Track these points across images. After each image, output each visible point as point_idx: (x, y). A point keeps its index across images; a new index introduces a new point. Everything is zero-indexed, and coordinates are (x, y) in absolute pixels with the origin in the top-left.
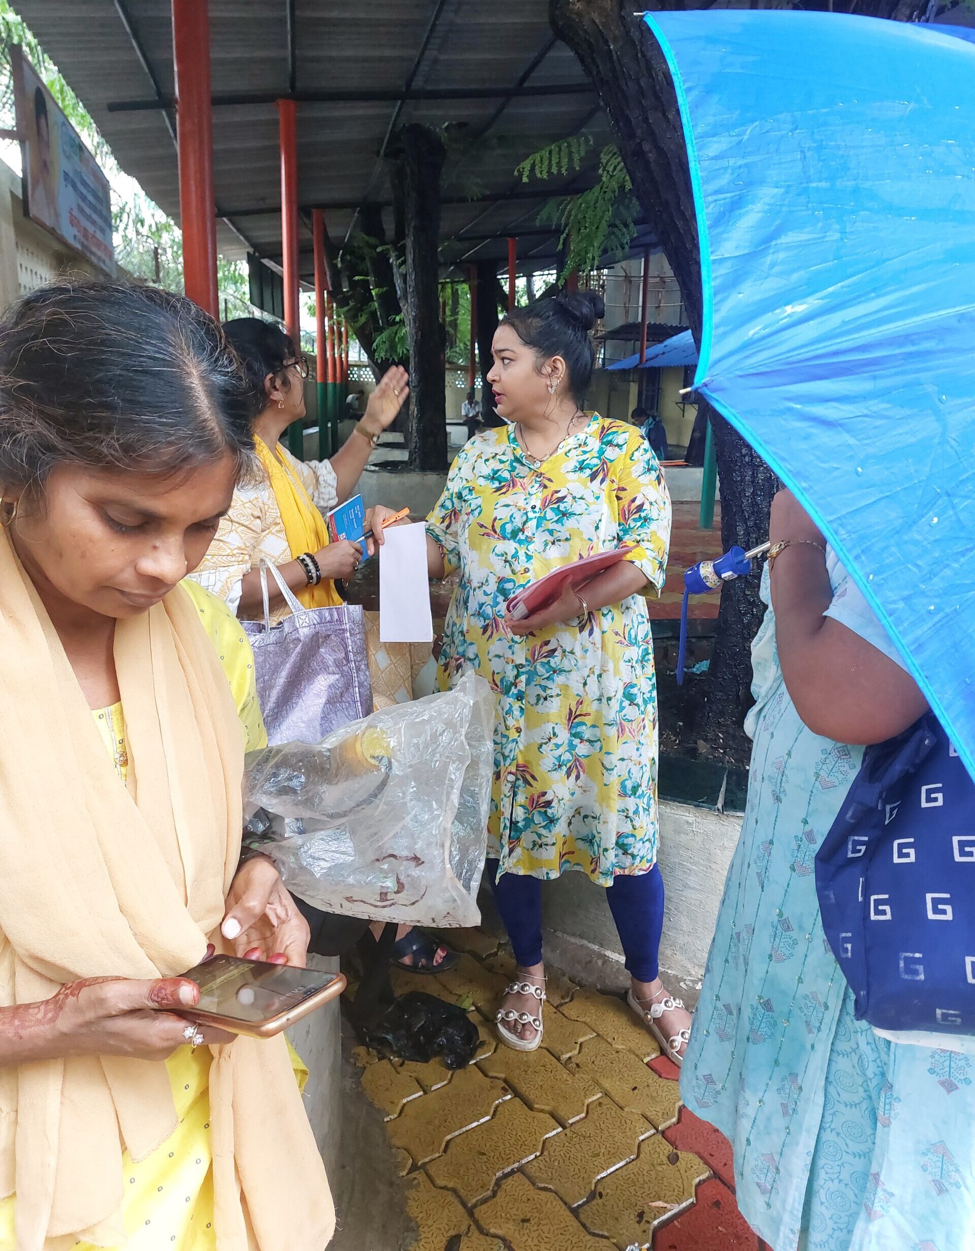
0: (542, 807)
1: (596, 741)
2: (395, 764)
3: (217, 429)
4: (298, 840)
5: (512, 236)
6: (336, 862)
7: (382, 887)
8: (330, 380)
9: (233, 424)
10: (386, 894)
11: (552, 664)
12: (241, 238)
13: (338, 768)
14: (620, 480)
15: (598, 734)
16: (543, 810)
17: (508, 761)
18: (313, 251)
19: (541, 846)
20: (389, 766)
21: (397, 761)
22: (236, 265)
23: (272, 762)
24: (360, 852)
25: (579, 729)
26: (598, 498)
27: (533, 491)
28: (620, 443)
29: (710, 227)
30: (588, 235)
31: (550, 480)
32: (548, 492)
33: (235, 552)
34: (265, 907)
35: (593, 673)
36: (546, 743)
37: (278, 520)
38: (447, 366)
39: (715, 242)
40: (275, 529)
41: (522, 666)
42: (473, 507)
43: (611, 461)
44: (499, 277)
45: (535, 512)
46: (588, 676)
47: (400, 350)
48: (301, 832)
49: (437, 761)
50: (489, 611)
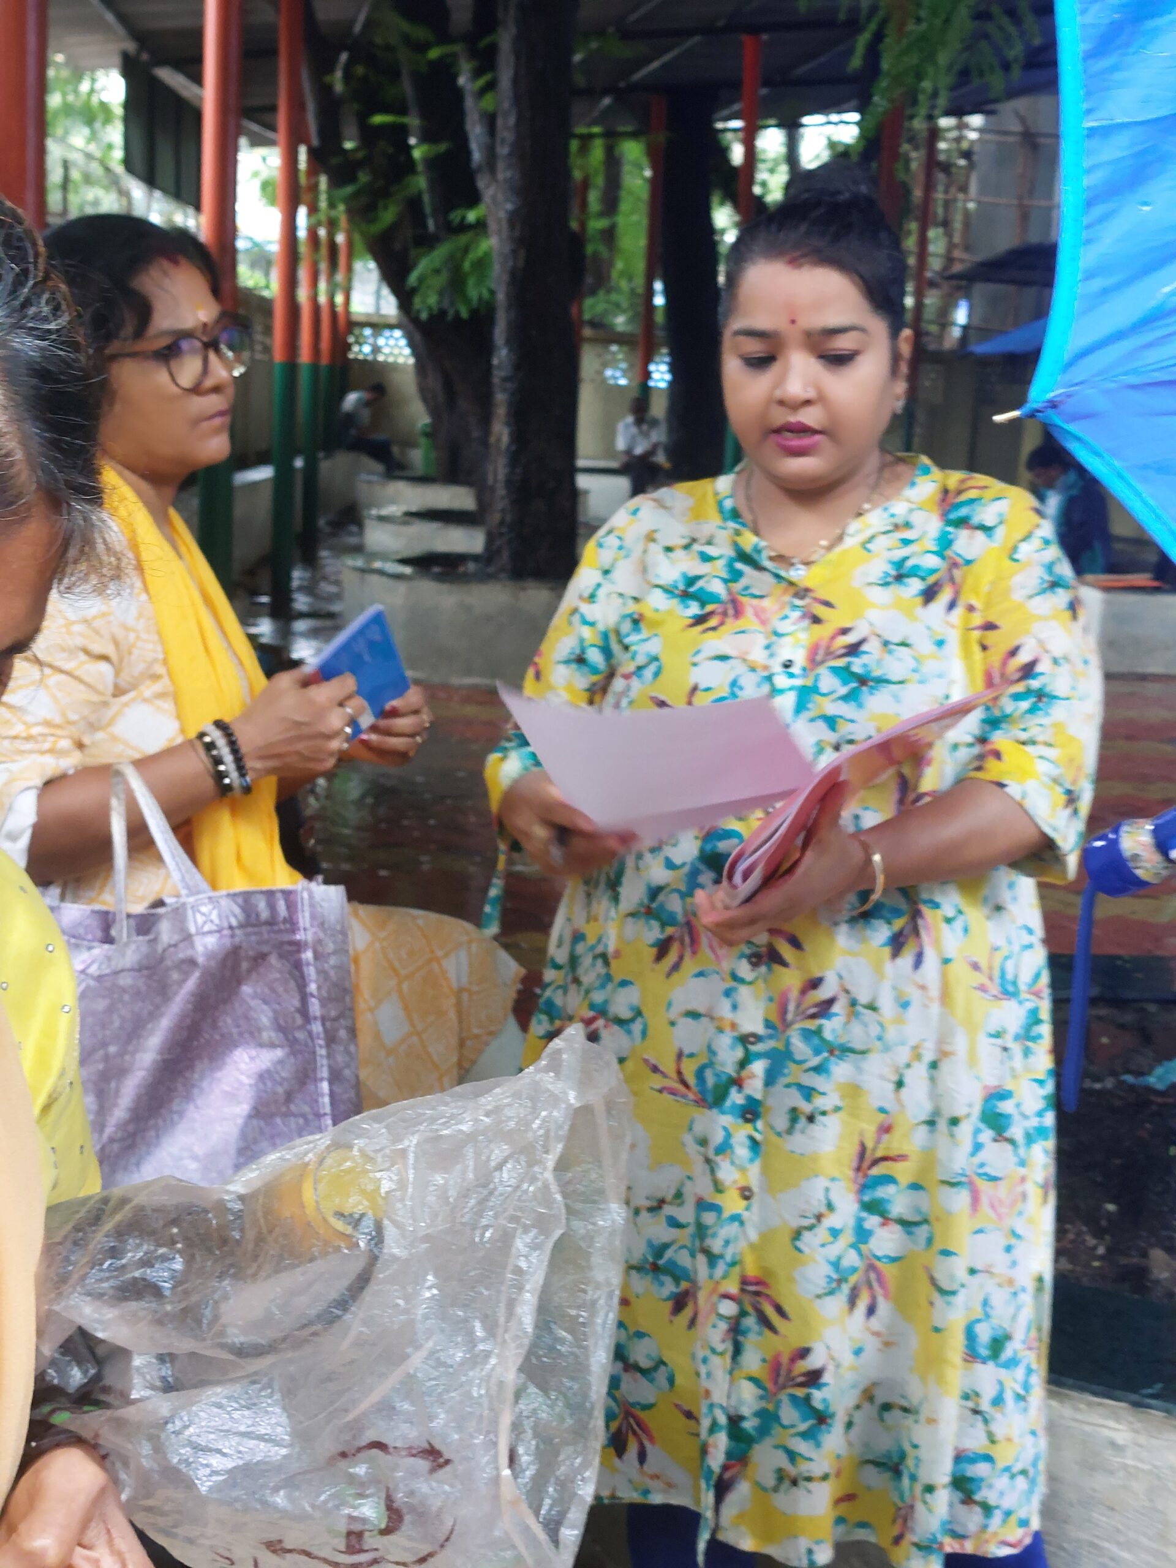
0: (802, 1385)
1: (916, 1224)
2: (390, 1232)
3: (19, 455)
4: (163, 1405)
5: (754, 30)
6: (247, 1458)
7: (351, 1518)
8: (304, 356)
9: (55, 444)
10: (359, 1535)
11: (828, 1035)
12: (110, 17)
13: (260, 1240)
14: (988, 605)
15: (925, 1207)
16: (800, 1392)
17: (720, 1269)
18: (273, 53)
19: (794, 1483)
20: (378, 1237)
21: (395, 1223)
22: (93, 80)
23: (108, 1226)
24: (302, 1436)
25: (882, 1192)
26: (940, 643)
27: (784, 627)
28: (989, 524)
29: (1088, 56)
30: (923, 38)
31: (828, 604)
32: (823, 632)
33: (35, 731)
34: (70, 1552)
35: (918, 1057)
36: (810, 1228)
37: (160, 669)
38: (587, 332)
39: (1096, 87)
40: (149, 689)
41: (758, 1038)
42: (641, 660)
43: (969, 562)
44: (720, 125)
45: (791, 676)
46: (908, 1066)
47: (474, 292)
48: (168, 1387)
49: (486, 1228)
50: (675, 905)
